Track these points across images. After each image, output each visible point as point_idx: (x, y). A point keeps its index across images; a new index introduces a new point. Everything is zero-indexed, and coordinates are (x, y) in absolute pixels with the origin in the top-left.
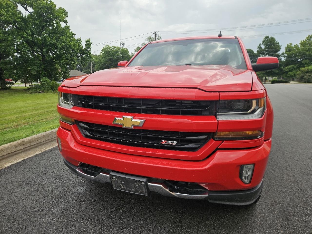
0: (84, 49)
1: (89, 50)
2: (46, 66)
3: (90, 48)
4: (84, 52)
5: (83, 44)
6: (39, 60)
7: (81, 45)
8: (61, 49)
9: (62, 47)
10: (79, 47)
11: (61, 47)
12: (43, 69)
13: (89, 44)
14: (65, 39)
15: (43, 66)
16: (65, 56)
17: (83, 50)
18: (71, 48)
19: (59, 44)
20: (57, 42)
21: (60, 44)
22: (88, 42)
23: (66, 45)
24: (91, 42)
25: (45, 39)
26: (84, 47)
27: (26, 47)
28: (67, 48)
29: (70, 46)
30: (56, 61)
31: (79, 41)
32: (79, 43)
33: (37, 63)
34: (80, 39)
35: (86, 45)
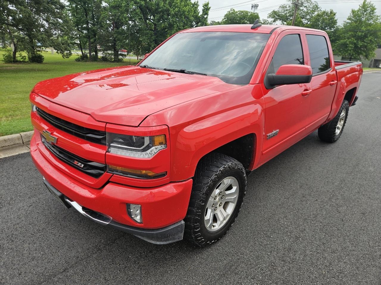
0: (201, 15)
1: (206, 16)
2: (156, 37)
3: (207, 14)
4: (199, 20)
5: (200, 9)
6: (151, 30)
7: (198, 10)
8: (173, 16)
9: (175, 13)
10: (195, 12)
11: (173, 13)
12: (154, 41)
13: (206, 9)
14: (179, 4)
15: (153, 37)
16: (177, 25)
17: (199, 17)
18: (185, 15)
19: (172, 9)
20: (170, 7)
21: (173, 11)
22: (206, 6)
23: (179, 11)
24: (209, 6)
25: (158, 5)
26: (201, 13)
27: (138, 14)
28: (181, 15)
29: (184, 12)
30: (167, 31)
31: (196, 5)
32: (196, 8)
33: (148, 34)
34: (197, 2)
35: (203, 10)
